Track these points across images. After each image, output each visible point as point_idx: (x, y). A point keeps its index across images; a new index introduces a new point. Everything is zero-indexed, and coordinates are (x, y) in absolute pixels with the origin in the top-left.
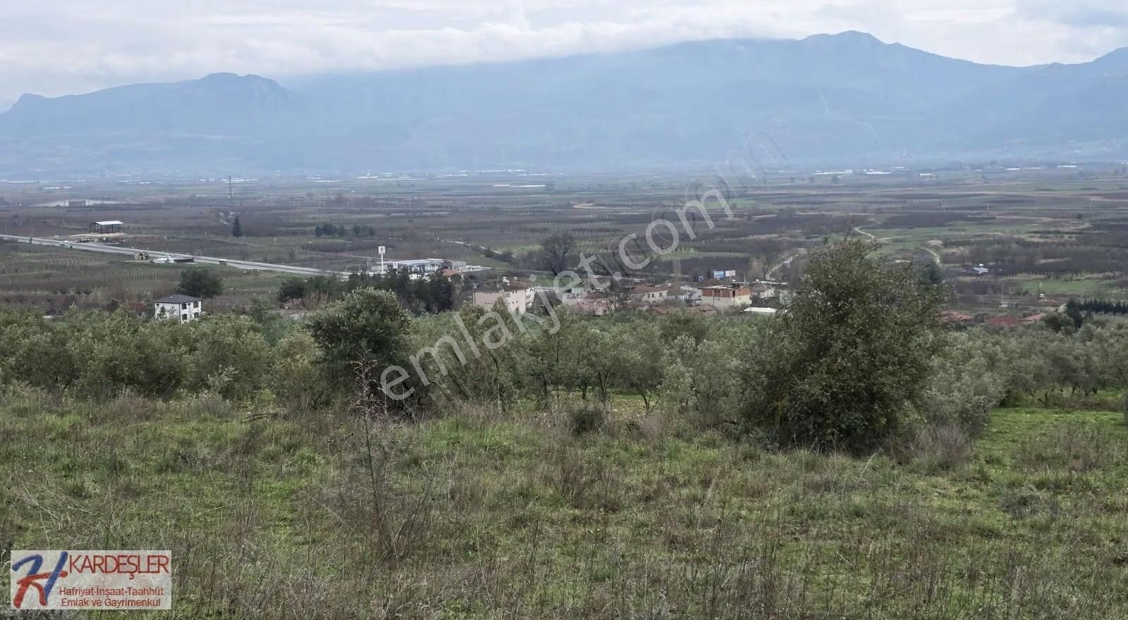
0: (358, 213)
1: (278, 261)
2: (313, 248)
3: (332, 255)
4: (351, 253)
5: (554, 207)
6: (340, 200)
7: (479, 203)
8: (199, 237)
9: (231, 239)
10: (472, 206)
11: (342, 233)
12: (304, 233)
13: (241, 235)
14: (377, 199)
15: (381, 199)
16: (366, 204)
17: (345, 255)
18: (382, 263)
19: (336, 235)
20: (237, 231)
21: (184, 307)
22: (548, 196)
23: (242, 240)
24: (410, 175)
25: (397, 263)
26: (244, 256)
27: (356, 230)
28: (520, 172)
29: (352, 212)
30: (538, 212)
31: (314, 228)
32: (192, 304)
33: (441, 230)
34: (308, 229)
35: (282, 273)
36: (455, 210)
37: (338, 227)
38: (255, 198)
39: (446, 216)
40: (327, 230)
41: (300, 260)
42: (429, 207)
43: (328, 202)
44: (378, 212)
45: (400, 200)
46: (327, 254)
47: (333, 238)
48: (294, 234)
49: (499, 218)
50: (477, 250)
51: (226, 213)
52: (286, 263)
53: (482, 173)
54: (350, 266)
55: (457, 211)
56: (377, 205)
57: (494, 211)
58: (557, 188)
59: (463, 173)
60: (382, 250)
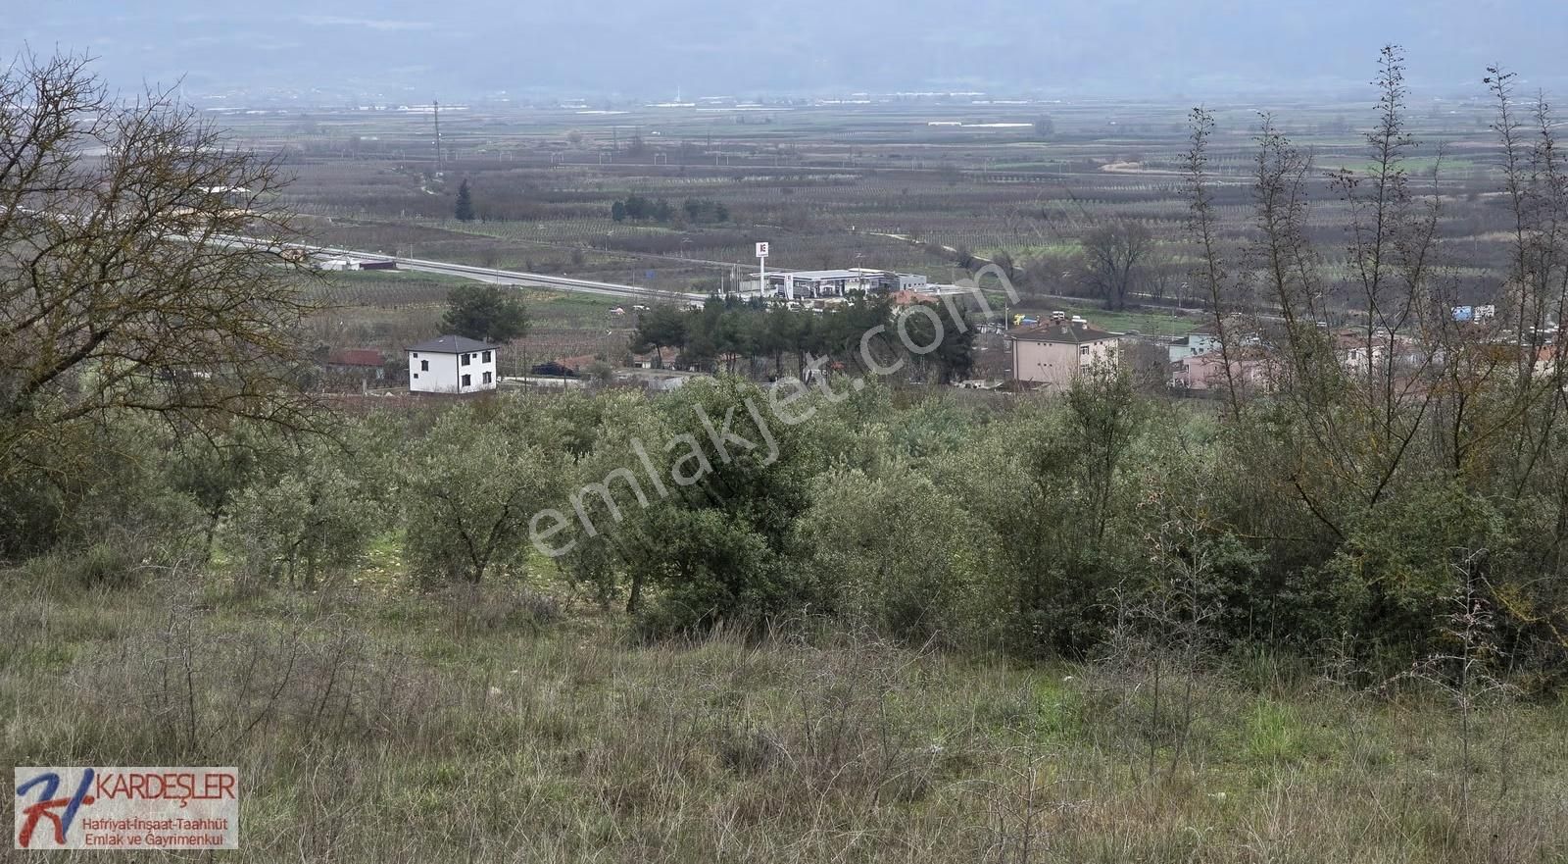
0: (681, 175)
1: (555, 269)
2: (614, 244)
3: (654, 257)
4: (689, 254)
5: (1065, 168)
6: (637, 150)
7: (909, 158)
8: (394, 219)
9: (453, 225)
10: (897, 163)
11: (663, 215)
12: (587, 214)
13: (471, 217)
14: (707, 148)
15: (715, 148)
16: (688, 156)
17: (680, 257)
18: (763, 274)
19: (651, 219)
20: (464, 212)
21: (466, 362)
22: (1042, 145)
23: (476, 228)
24: (760, 101)
25: (792, 275)
26: (489, 259)
27: (692, 210)
28: (974, 98)
29: (667, 174)
30: (1034, 177)
31: (609, 205)
32: (480, 355)
33: (851, 209)
34: (595, 205)
35: (568, 292)
36: (870, 172)
37: (654, 201)
38: (475, 145)
39: (851, 184)
40: (633, 209)
41: (592, 269)
42: (812, 164)
43: (615, 154)
44: (714, 174)
45: (752, 150)
46: (643, 255)
47: (646, 224)
48: (570, 214)
49: (960, 188)
50: (934, 251)
51: (429, 175)
52: (570, 273)
53: (898, 98)
54: (695, 280)
55: (874, 174)
56: (711, 159)
57: (950, 175)
58: (1058, 130)
59: (861, 97)
60: (762, 250)
